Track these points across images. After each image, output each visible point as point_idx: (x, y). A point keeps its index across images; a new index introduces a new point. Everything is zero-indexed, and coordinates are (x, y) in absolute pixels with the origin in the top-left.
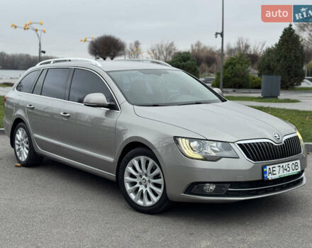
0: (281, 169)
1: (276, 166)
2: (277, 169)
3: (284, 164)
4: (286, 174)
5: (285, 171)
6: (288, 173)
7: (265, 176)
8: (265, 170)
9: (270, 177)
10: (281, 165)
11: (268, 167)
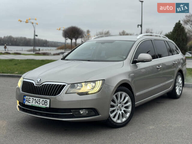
0: (34, 101)
1: (31, 98)
2: (31, 100)
3: (37, 99)
4: (36, 105)
5: (37, 103)
6: (38, 104)
7: (24, 101)
8: (25, 98)
9: (26, 103)
10: (35, 98)
11: (26, 97)
